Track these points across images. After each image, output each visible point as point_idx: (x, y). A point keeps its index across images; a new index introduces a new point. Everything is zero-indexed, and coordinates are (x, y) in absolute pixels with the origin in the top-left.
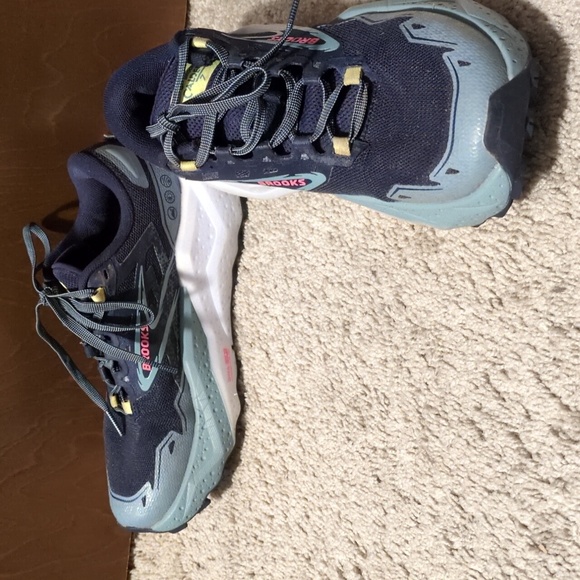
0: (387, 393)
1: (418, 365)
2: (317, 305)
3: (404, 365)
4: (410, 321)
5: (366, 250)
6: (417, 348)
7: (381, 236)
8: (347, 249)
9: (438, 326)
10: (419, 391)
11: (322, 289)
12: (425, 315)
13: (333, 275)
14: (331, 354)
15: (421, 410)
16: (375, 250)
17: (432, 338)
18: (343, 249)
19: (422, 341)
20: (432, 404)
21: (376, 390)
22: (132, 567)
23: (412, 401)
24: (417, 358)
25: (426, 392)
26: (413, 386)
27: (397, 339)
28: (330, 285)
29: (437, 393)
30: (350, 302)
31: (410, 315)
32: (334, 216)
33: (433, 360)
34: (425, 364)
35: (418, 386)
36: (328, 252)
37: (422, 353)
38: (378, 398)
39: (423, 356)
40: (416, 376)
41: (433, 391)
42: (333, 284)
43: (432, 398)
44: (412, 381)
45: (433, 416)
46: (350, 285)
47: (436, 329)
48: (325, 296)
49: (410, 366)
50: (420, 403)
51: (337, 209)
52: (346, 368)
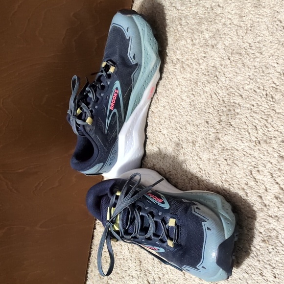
0: (209, 172)
1: (223, 163)
2: (182, 132)
3: (217, 162)
4: (221, 145)
5: (205, 112)
6: (223, 156)
7: (212, 108)
8: (197, 110)
9: (233, 149)
10: (223, 173)
11: (185, 125)
12: (228, 143)
13: (190, 120)
14: (187, 153)
15: (223, 181)
16: (209, 113)
17: (230, 153)
18: (195, 110)
19: (225, 153)
20: (228, 180)
21: (205, 170)
22: (95, 228)
23: (220, 177)
24: (223, 160)
25: (226, 174)
26: (220, 171)
27: (215, 152)
28: (188, 125)
29: (230, 176)
30: (197, 133)
31: (221, 143)
32: (192, 96)
33: (230, 162)
34: (226, 163)
35: (223, 171)
36: (189, 111)
37: (225, 158)
38: (205, 174)
39: (226, 160)
40: (222, 167)
41: (229, 174)
42: (190, 124)
43: (228, 177)
44: (220, 169)
45: (228, 185)
46: (197, 126)
47: (232, 150)
48: (186, 129)
49: (220, 163)
50: (223, 179)
51: (194, 93)
52: (193, 160)
